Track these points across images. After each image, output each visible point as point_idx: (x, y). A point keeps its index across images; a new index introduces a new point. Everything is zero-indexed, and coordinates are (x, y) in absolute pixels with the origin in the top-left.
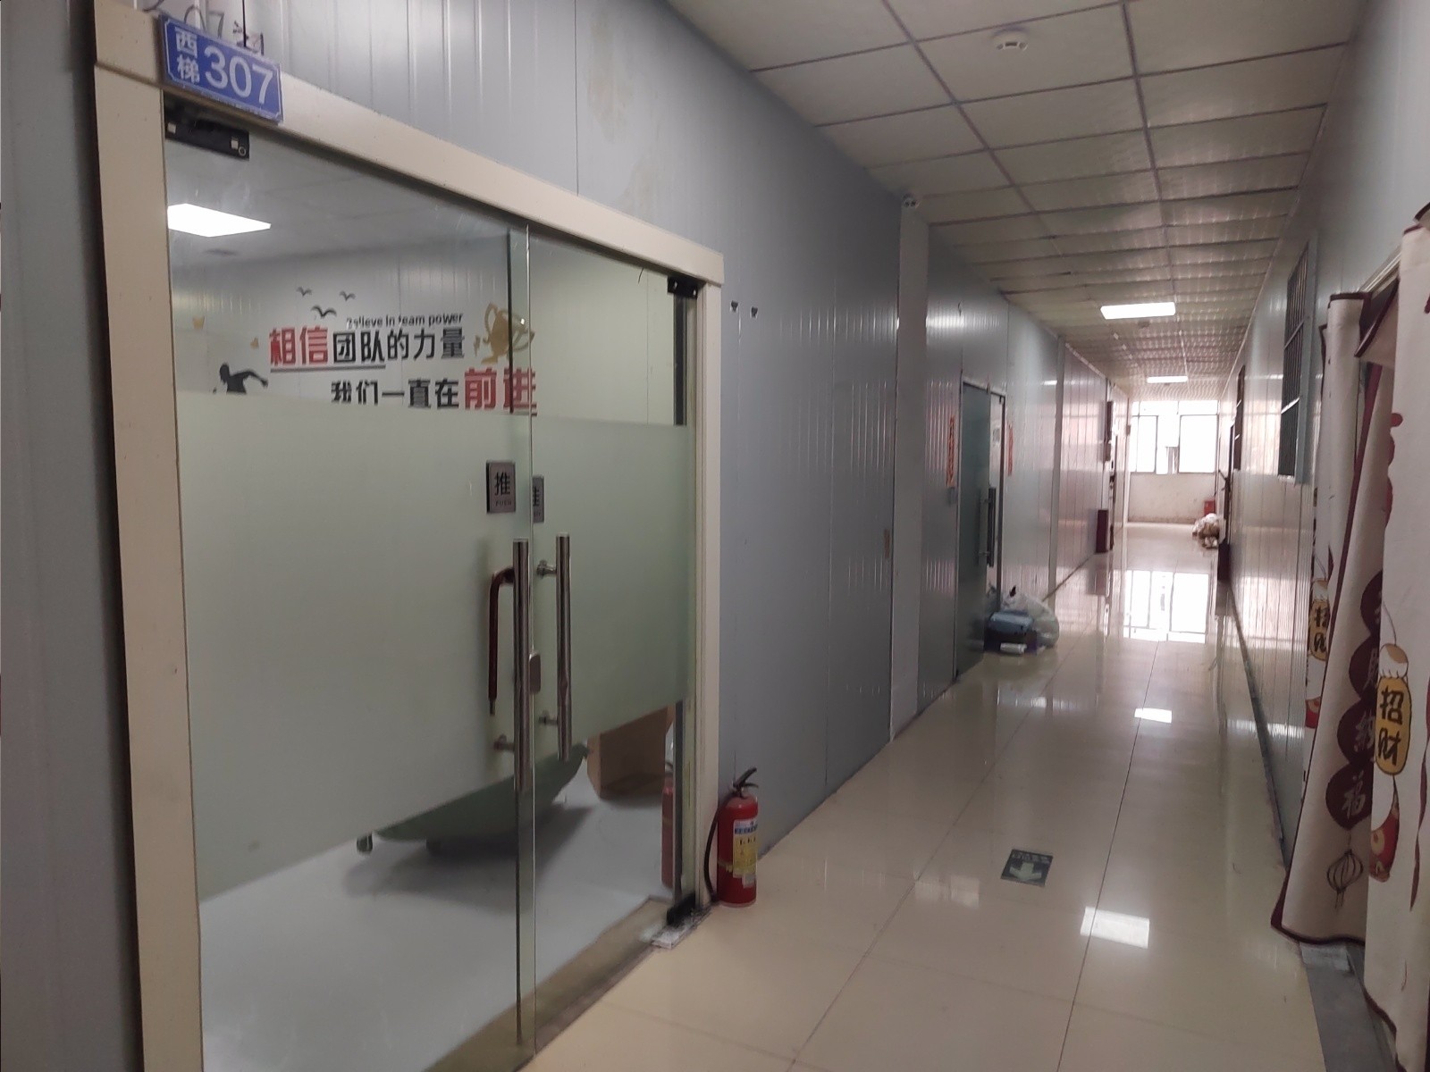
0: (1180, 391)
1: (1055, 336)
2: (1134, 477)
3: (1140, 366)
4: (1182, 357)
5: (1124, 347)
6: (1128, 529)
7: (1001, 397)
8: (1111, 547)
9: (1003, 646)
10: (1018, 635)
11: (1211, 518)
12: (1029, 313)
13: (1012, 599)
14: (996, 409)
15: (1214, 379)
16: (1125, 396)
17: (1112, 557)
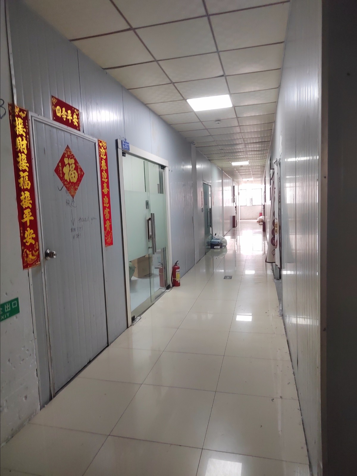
0: (252, 182)
1: (221, 169)
2: (241, 207)
3: (241, 176)
4: (251, 174)
5: (237, 172)
6: (240, 222)
7: (210, 186)
8: (237, 225)
9: (215, 247)
10: (218, 245)
11: (261, 217)
12: (215, 164)
13: (216, 236)
14: (210, 189)
15: (260, 179)
16: (237, 184)
17: (237, 228)
